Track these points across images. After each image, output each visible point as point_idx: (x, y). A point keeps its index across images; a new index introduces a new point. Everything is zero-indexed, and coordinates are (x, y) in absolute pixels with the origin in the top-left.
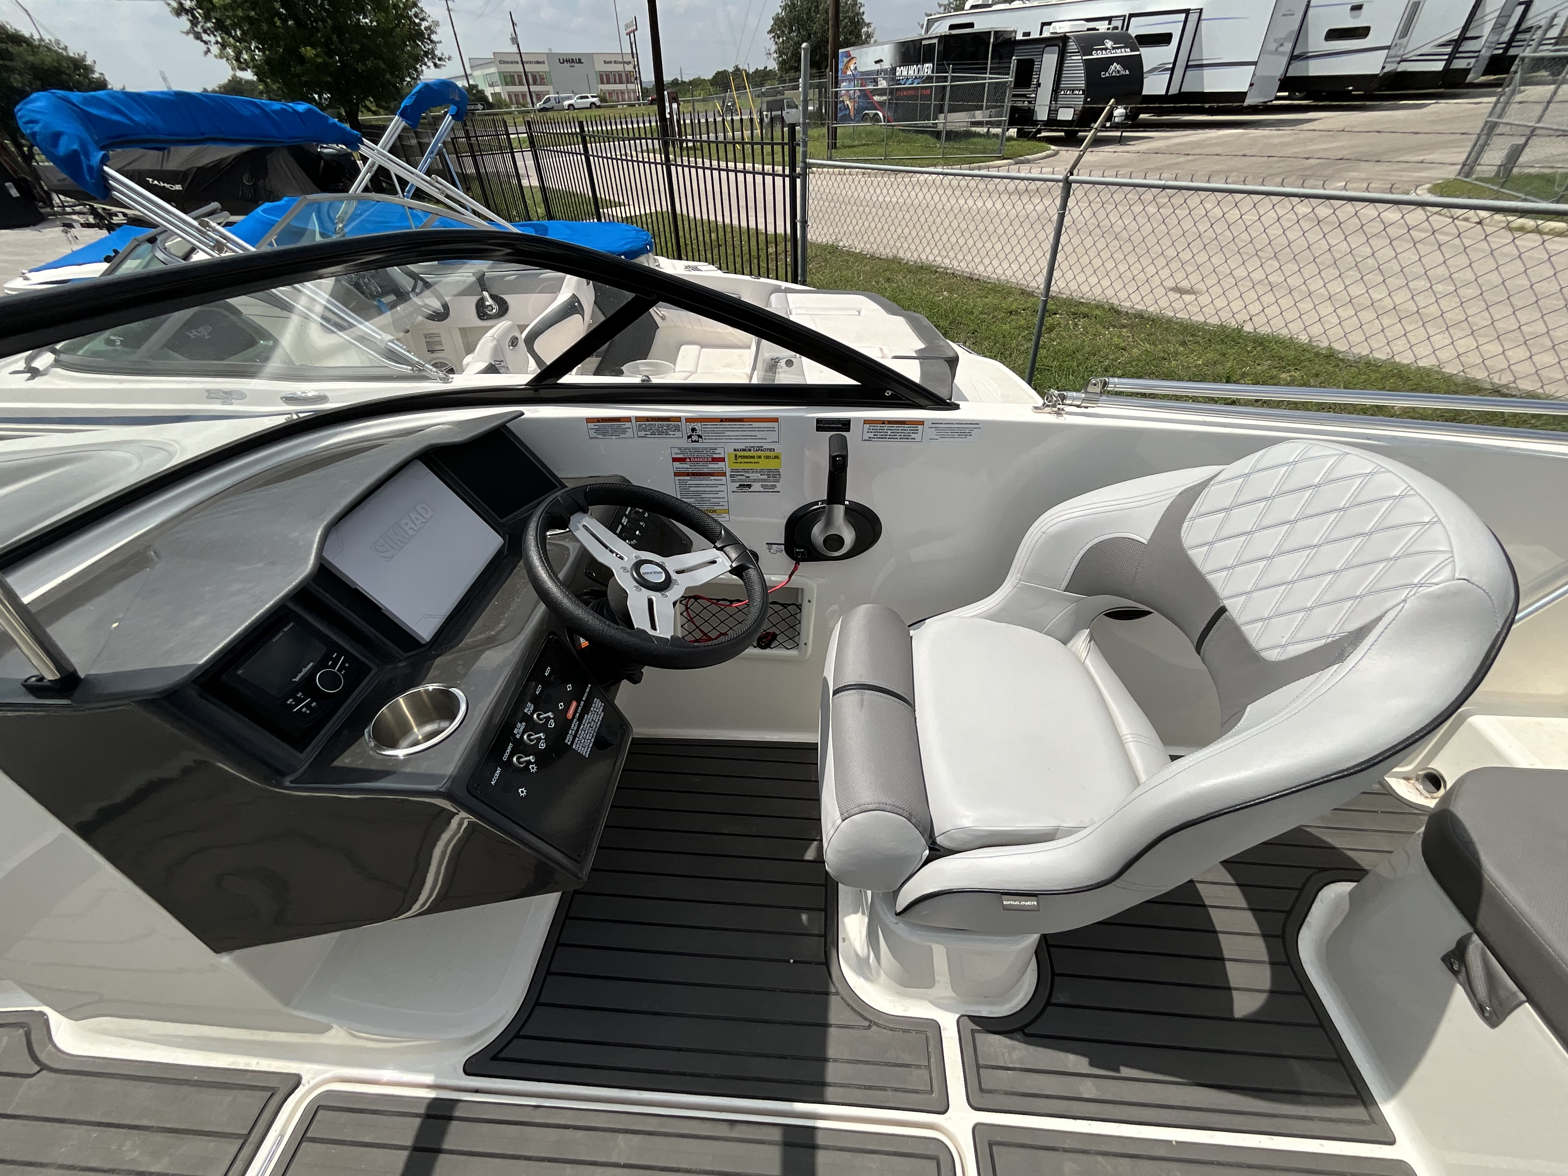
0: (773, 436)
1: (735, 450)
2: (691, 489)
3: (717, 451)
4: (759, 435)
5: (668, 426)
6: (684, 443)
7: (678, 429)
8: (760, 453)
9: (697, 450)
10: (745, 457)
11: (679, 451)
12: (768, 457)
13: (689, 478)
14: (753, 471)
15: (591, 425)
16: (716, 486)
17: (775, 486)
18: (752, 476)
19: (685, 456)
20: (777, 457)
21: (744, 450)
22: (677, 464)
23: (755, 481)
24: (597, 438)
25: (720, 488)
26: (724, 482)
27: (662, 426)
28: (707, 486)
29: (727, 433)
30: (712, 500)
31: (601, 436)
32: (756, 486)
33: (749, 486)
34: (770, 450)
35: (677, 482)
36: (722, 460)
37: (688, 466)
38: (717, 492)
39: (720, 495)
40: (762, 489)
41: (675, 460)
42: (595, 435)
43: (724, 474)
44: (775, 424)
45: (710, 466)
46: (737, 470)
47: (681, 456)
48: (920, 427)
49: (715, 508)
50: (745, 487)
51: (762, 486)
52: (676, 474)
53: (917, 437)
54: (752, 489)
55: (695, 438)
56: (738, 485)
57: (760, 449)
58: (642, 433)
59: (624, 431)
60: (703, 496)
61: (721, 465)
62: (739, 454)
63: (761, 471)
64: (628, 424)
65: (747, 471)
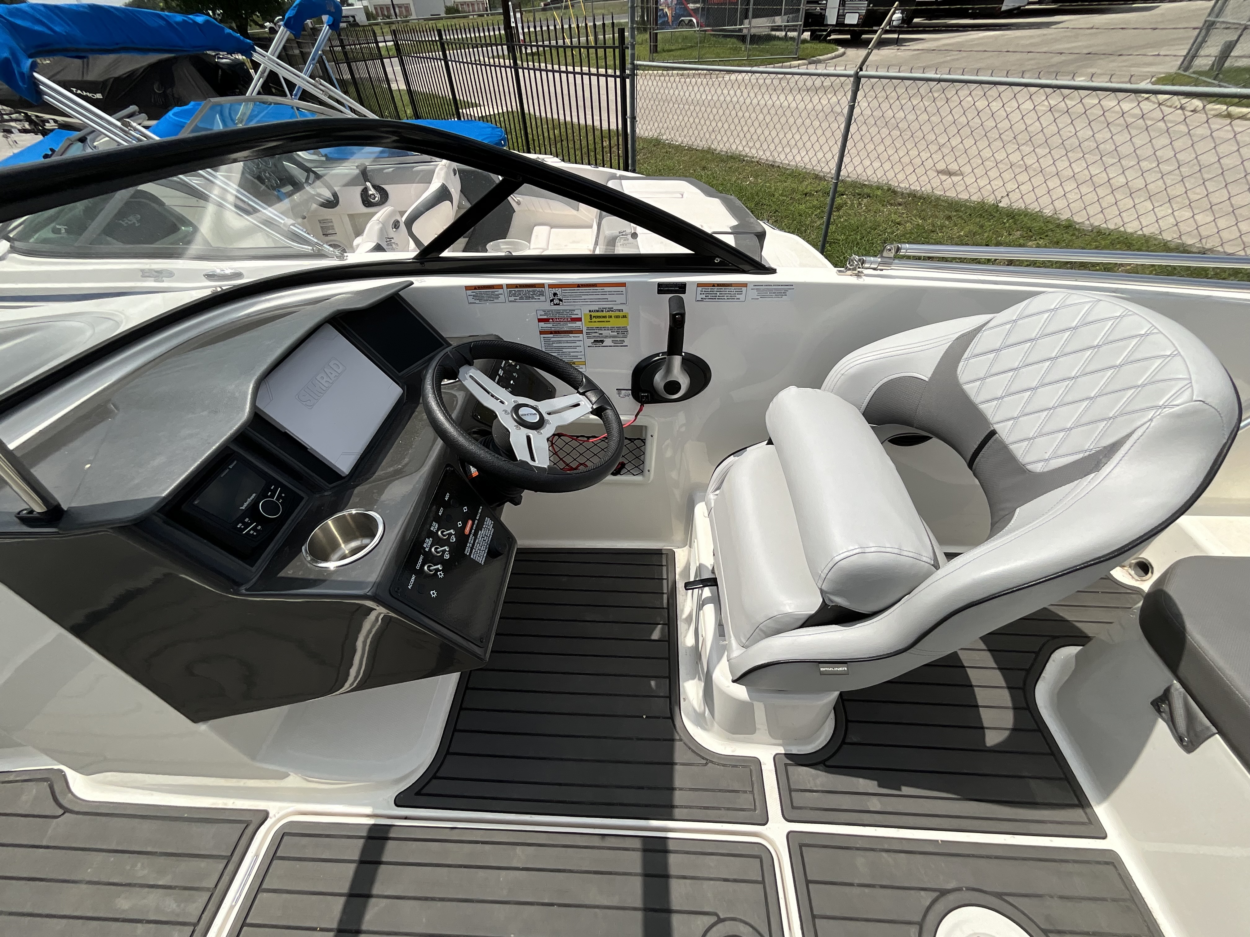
0: (620, 299)
1: (590, 311)
2: (554, 345)
3: (575, 313)
4: (610, 298)
5: (534, 291)
6: (548, 306)
7: (542, 294)
8: (611, 313)
9: (558, 312)
10: (598, 317)
11: (543, 313)
12: (617, 317)
13: (552, 335)
14: (605, 328)
15: (469, 292)
16: (574, 342)
17: (623, 341)
18: (605, 333)
19: (549, 317)
20: (624, 317)
21: (598, 311)
22: (542, 324)
23: (606, 337)
24: (475, 303)
25: (578, 344)
26: (581, 338)
27: (529, 292)
28: (567, 342)
29: (583, 297)
30: (572, 354)
31: (477, 301)
32: (608, 342)
33: (602, 341)
34: (619, 310)
35: (542, 339)
36: (580, 320)
37: (551, 325)
38: (575, 347)
39: (578, 349)
40: (613, 344)
41: (540, 320)
42: (473, 301)
43: (581, 332)
44: (623, 289)
45: (570, 325)
46: (592, 329)
47: (545, 317)
48: (744, 289)
49: (575, 360)
50: (599, 342)
51: (613, 341)
52: (541, 333)
53: (742, 297)
54: (604, 344)
55: (556, 301)
56: (592, 340)
57: (611, 310)
58: (512, 299)
59: (497, 296)
60: (564, 350)
61: (578, 324)
62: (593, 314)
63: (612, 329)
64: (501, 291)
65: (600, 329)
